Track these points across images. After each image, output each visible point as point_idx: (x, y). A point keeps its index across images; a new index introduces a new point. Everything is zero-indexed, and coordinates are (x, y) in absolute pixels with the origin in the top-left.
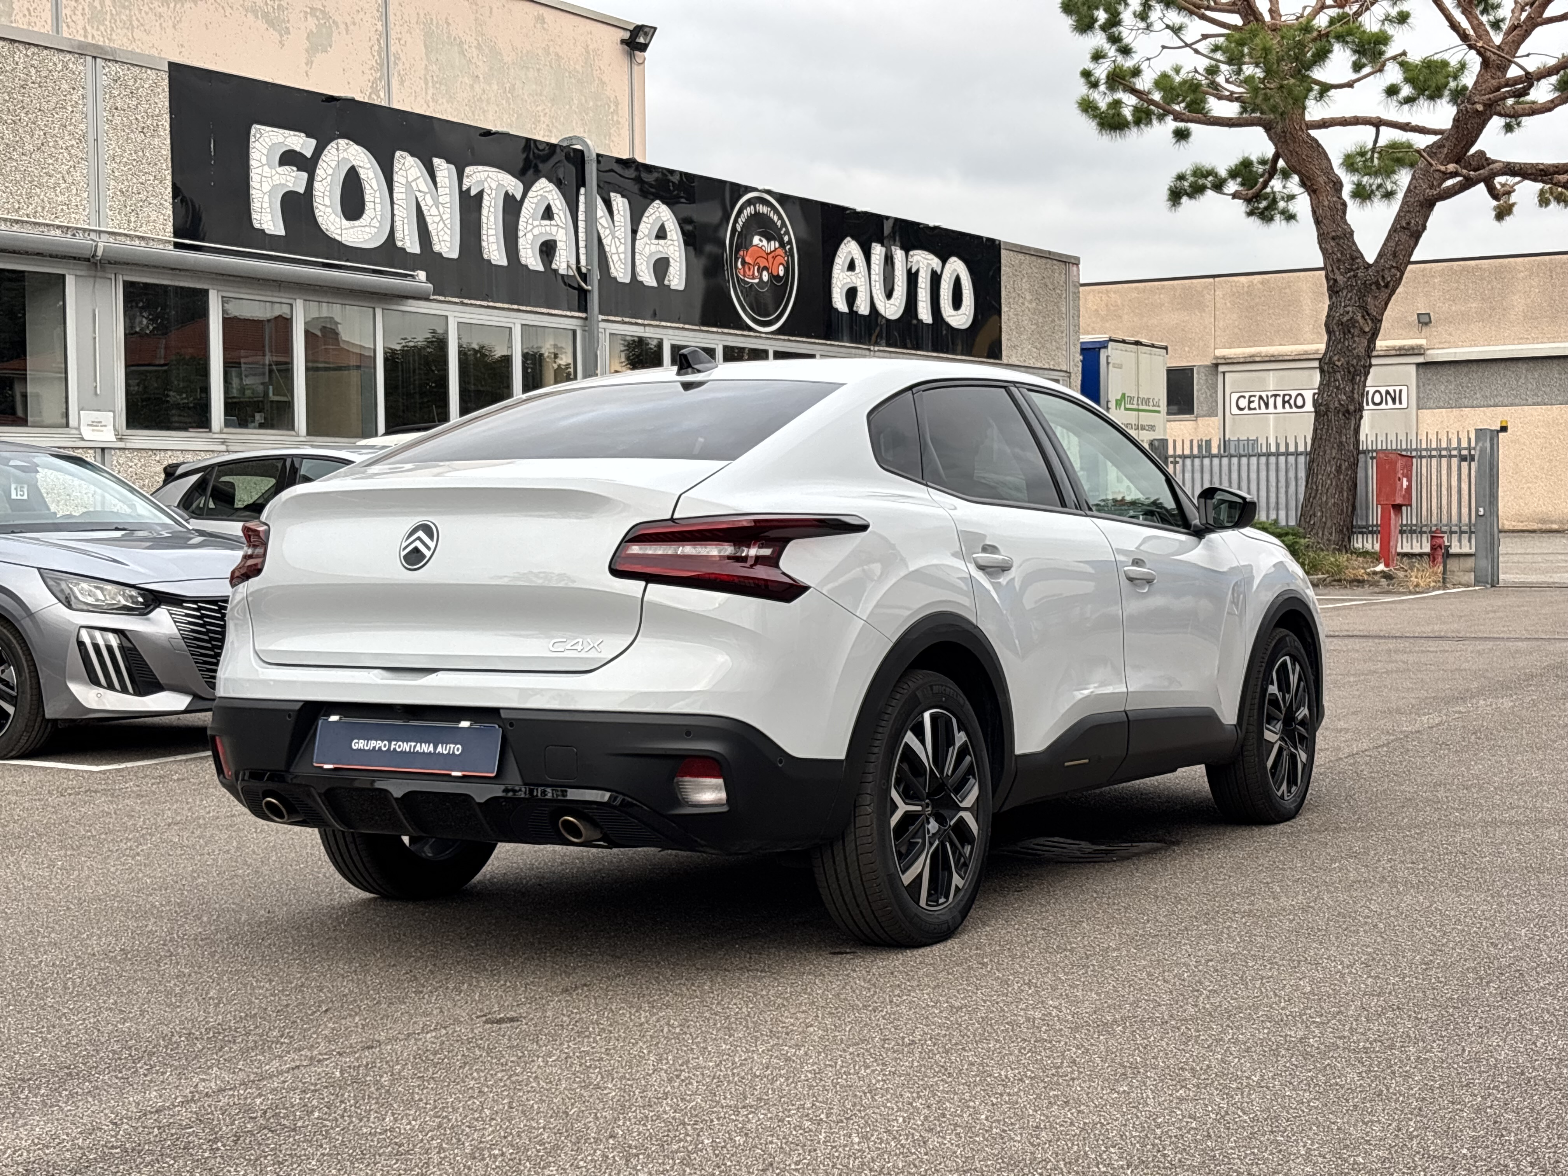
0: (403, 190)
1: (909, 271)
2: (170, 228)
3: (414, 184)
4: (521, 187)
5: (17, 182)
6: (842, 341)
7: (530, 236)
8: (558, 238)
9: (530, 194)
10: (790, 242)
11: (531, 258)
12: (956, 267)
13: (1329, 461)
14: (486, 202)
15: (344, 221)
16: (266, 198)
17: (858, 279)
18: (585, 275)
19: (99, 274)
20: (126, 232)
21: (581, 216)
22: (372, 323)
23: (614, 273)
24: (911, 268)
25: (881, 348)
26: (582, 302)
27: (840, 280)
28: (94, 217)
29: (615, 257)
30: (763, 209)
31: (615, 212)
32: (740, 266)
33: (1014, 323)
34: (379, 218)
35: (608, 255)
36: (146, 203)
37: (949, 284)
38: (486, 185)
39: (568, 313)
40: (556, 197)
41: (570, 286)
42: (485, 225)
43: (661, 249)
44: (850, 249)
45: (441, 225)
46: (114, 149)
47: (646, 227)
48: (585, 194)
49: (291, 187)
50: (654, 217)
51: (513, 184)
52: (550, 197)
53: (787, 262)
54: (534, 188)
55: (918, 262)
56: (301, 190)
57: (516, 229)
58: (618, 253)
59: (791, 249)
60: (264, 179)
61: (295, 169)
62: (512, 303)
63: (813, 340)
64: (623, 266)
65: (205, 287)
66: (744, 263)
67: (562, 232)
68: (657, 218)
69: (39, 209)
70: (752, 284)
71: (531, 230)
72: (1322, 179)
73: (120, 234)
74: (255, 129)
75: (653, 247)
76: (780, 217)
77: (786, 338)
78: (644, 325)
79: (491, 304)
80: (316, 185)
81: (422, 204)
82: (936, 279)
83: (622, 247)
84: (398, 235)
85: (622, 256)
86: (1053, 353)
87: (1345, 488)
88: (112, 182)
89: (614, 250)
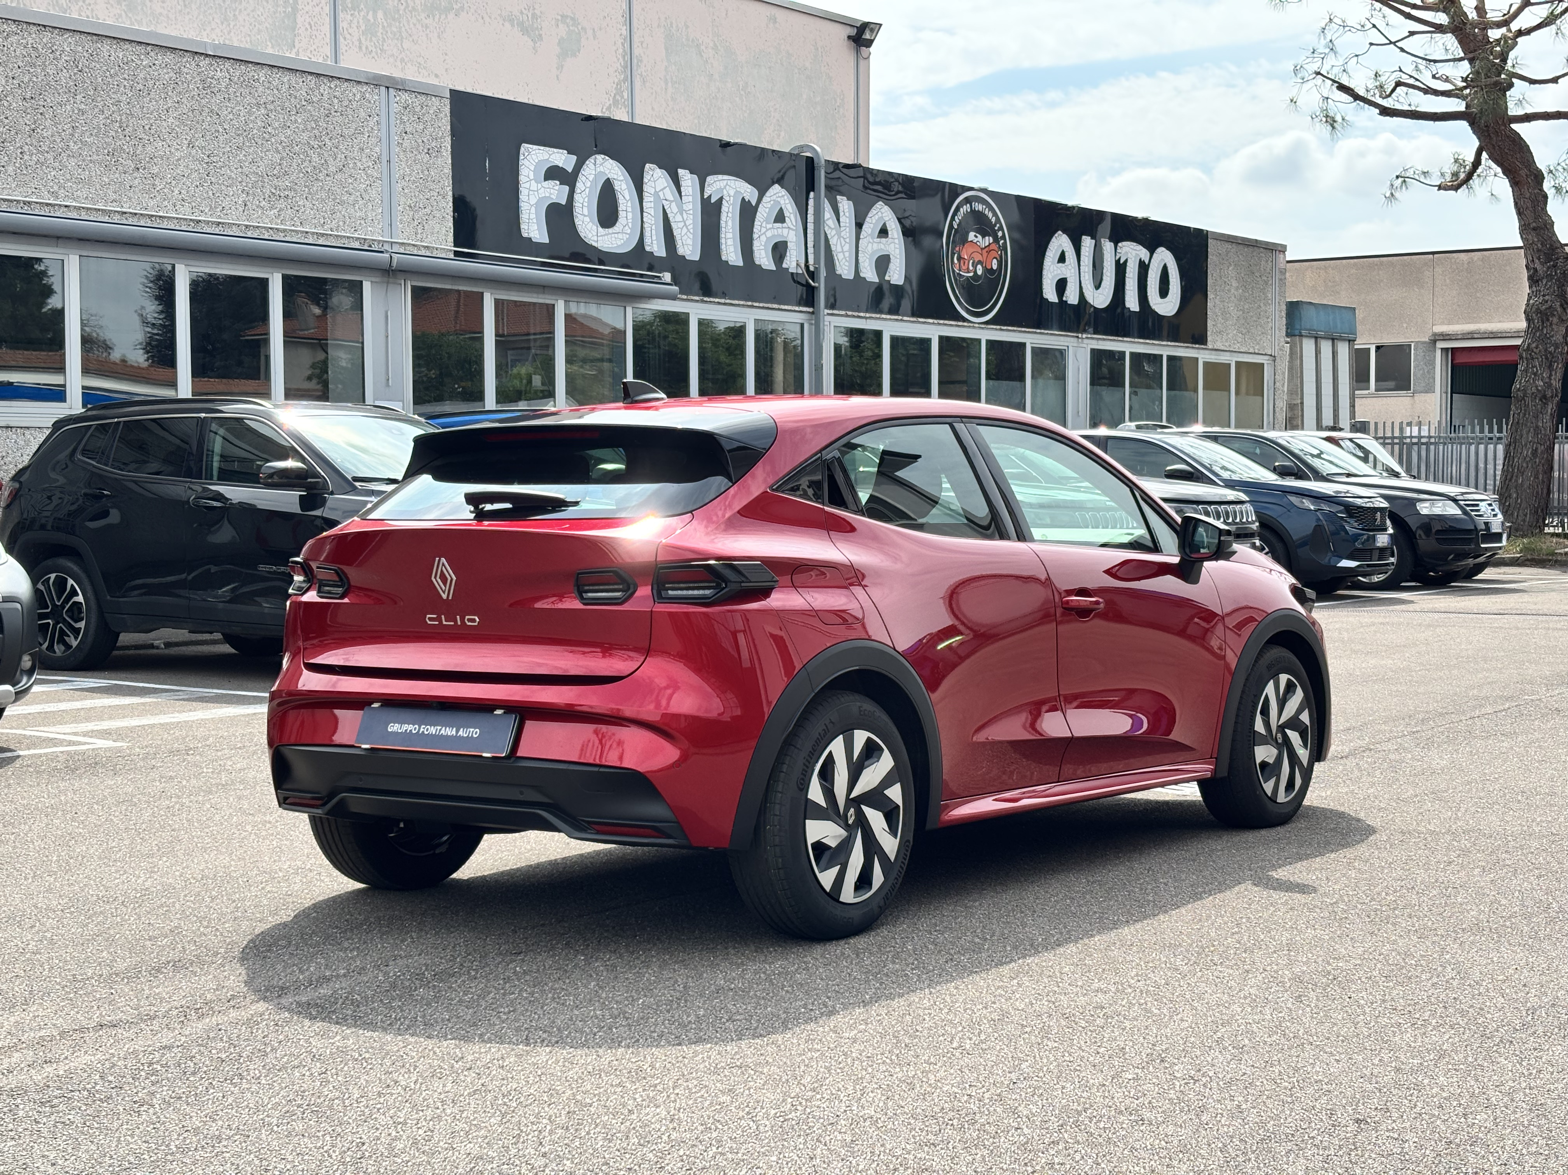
0: (652, 199)
1: (1118, 262)
2: (451, 238)
3: (661, 194)
4: (756, 193)
5: (323, 200)
6: (1051, 329)
7: (763, 238)
8: (789, 239)
9: (765, 199)
10: (1003, 237)
11: (764, 258)
12: (1164, 257)
13: (1526, 445)
14: (724, 209)
15: (600, 229)
16: (533, 210)
17: (1068, 271)
18: (813, 272)
19: (391, 280)
20: (414, 243)
21: (811, 218)
22: (623, 318)
23: (839, 271)
24: (1120, 259)
25: (1089, 336)
26: (808, 298)
27: (1051, 272)
28: (387, 228)
29: (841, 256)
30: (979, 207)
31: (841, 214)
32: (956, 261)
33: (1220, 309)
34: (630, 225)
35: (834, 254)
36: (431, 217)
37: (1156, 274)
38: (725, 192)
39: (797, 308)
40: (787, 201)
41: (799, 283)
42: (723, 229)
43: (883, 247)
44: (1060, 242)
45: (685, 230)
46: (404, 169)
47: (869, 228)
48: (814, 198)
49: (554, 199)
50: (877, 217)
51: (749, 190)
52: (782, 202)
53: (1001, 257)
54: (768, 194)
55: (1127, 253)
56: (564, 203)
57: (752, 232)
58: (843, 252)
59: (1005, 242)
60: (531, 193)
61: (558, 183)
62: (746, 300)
63: (1023, 329)
64: (847, 264)
65: (480, 290)
66: (960, 258)
67: (792, 233)
68: (879, 218)
69: (341, 223)
70: (967, 278)
71: (764, 233)
72: (1523, 172)
73: (409, 244)
74: (525, 147)
75: (875, 245)
76: (995, 214)
77: (998, 327)
78: (866, 318)
79: (728, 301)
80: (576, 196)
81: (668, 211)
82: (1144, 268)
83: (847, 245)
84: (647, 241)
85: (847, 254)
86: (1258, 338)
87: (1540, 471)
88: (403, 200)
89: (839, 249)
